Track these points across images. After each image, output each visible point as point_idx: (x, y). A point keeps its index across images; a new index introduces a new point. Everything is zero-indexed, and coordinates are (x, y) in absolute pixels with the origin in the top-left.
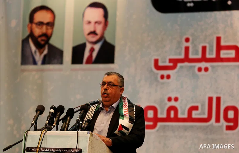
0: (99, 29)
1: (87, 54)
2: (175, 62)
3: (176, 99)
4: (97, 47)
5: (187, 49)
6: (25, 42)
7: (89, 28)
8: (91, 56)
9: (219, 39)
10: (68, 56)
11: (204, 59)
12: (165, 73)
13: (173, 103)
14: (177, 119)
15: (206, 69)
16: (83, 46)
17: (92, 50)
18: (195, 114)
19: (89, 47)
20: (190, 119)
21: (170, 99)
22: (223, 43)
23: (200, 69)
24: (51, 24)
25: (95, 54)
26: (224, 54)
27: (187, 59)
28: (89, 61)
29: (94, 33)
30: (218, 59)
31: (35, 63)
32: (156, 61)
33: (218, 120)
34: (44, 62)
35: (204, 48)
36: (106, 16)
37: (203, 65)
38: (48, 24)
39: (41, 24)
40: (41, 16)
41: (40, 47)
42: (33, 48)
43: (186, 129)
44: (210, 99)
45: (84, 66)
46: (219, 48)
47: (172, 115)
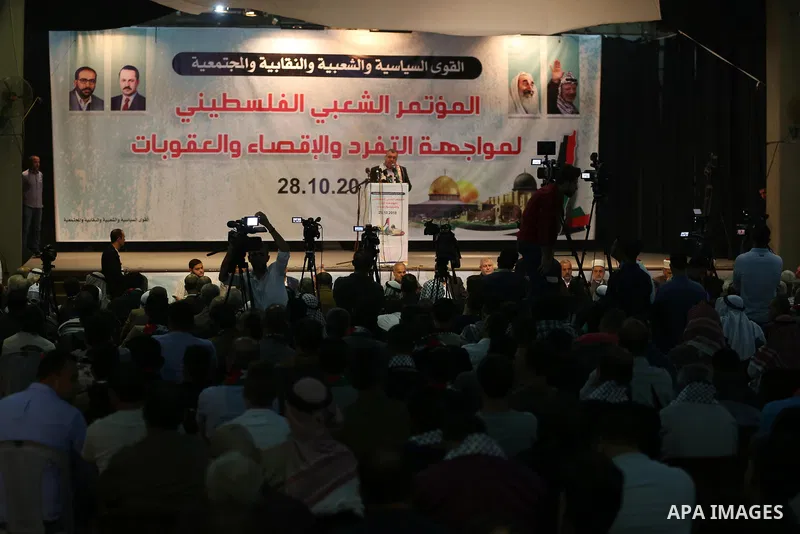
0: (132, 85)
1: (123, 103)
2: (192, 110)
3: (195, 136)
4: (131, 98)
5: (201, 101)
6: (72, 94)
7: (124, 85)
8: (126, 104)
9: (225, 95)
10: (108, 105)
11: (214, 108)
12: (186, 117)
13: (192, 139)
14: (195, 150)
15: (216, 116)
16: (121, 97)
17: (127, 100)
18: (209, 147)
19: (124, 98)
20: (205, 150)
21: (190, 136)
22: (228, 98)
23: (211, 116)
24: (94, 81)
25: (130, 104)
26: (228, 105)
27: (201, 108)
28: (126, 108)
29: (128, 88)
30: (225, 109)
31: (81, 109)
32: (178, 109)
33: (226, 151)
34: (89, 108)
35: (214, 101)
36: (137, 76)
37: (214, 112)
38: (91, 80)
39: (85, 80)
40: (83, 75)
41: (85, 97)
42: (79, 98)
43: (202, 157)
44: (220, 136)
45: (121, 112)
46: (226, 101)
47: (192, 148)
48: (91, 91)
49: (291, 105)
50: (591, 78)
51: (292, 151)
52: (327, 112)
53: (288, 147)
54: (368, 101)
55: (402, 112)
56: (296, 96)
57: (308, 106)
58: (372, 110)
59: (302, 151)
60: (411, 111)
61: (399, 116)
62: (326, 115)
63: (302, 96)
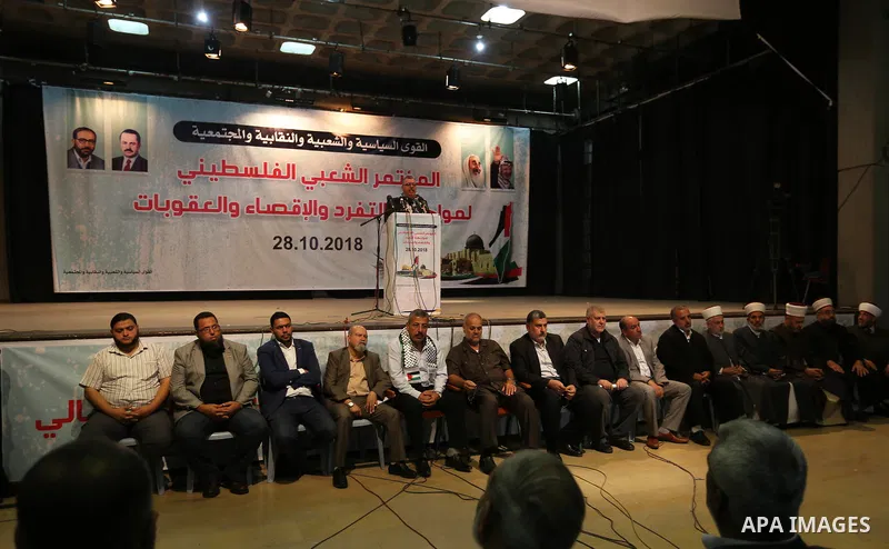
0: (134, 148)
1: (125, 164)
2: (194, 174)
3: (196, 197)
4: (133, 160)
5: (202, 166)
6: (70, 152)
7: (125, 147)
8: (128, 165)
9: (224, 161)
10: (109, 164)
11: (214, 173)
12: (187, 180)
13: (194, 200)
14: (196, 210)
15: (216, 180)
16: (122, 158)
17: (129, 162)
18: (209, 207)
19: (126, 159)
20: (206, 210)
21: (191, 197)
22: (226, 164)
23: (212, 179)
25: (131, 165)
26: (227, 171)
27: (202, 172)
28: (127, 169)
29: (130, 150)
30: (224, 173)
31: (80, 167)
32: (180, 172)
33: (225, 211)
34: (88, 167)
35: (214, 166)
36: (139, 139)
37: (214, 177)
38: (90, 141)
39: (81, 140)
40: (81, 135)
41: (84, 156)
42: (78, 157)
43: (203, 215)
44: (220, 198)
45: (123, 172)
46: (224, 167)
47: (193, 207)
48: (90, 150)
49: (284, 174)
50: (523, 162)
51: (285, 212)
52: (316, 180)
53: (282, 209)
54: (350, 172)
55: (378, 183)
56: (288, 165)
57: (299, 175)
58: (353, 181)
59: (294, 213)
60: (385, 182)
61: (375, 186)
62: (314, 183)
63: (294, 166)
